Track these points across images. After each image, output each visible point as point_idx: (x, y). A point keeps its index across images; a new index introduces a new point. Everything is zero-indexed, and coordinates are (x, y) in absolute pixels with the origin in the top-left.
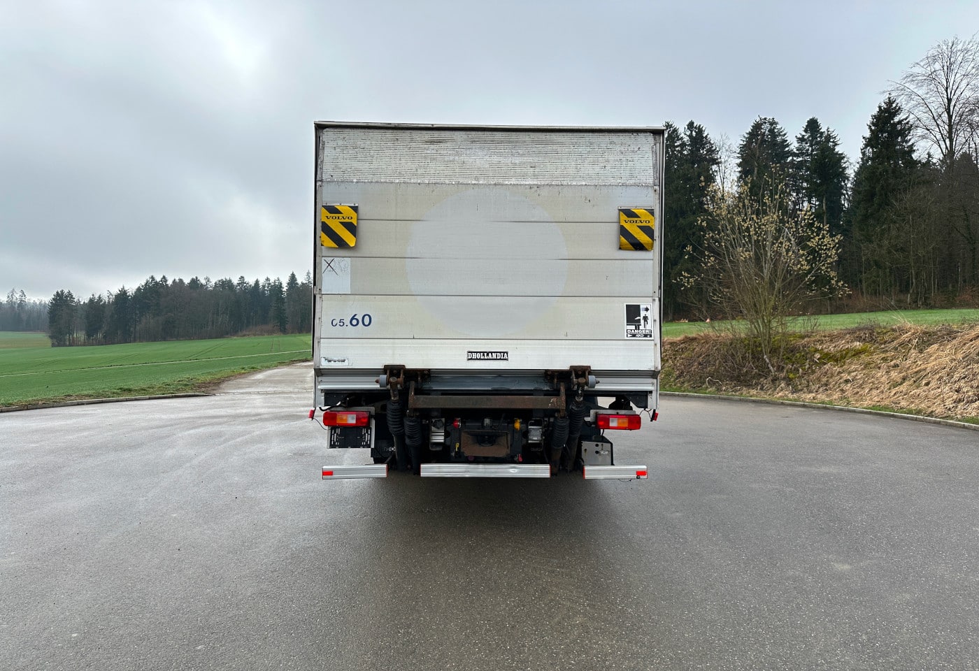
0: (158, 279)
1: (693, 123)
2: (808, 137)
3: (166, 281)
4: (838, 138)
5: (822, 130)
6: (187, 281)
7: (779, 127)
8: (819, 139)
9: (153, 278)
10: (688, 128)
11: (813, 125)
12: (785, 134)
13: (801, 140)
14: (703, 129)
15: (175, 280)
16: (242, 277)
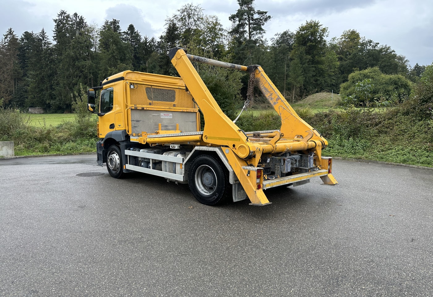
5: (136, 31)
8: (134, 35)
14: (84, 18)
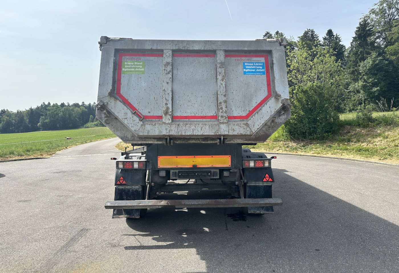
0: (46, 103)
1: (278, 32)
2: (328, 38)
3: (50, 104)
4: (340, 38)
6: (59, 104)
7: (315, 33)
9: (44, 103)
10: (276, 34)
11: (330, 32)
12: (318, 37)
13: (325, 39)
15: (54, 104)
16: (83, 102)
